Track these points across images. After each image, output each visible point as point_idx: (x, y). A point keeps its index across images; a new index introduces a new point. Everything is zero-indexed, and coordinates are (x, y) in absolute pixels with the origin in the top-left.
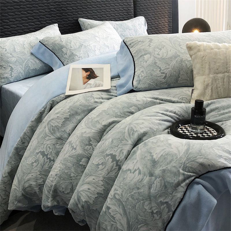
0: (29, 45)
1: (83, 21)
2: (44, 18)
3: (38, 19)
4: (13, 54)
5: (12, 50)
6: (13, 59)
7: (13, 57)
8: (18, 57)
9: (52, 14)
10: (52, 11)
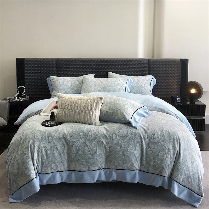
0: (71, 82)
1: (110, 73)
2: (88, 70)
3: (85, 70)
4: (62, 85)
5: (62, 83)
6: (61, 88)
7: (61, 87)
8: (63, 87)
9: (93, 68)
10: (93, 67)
